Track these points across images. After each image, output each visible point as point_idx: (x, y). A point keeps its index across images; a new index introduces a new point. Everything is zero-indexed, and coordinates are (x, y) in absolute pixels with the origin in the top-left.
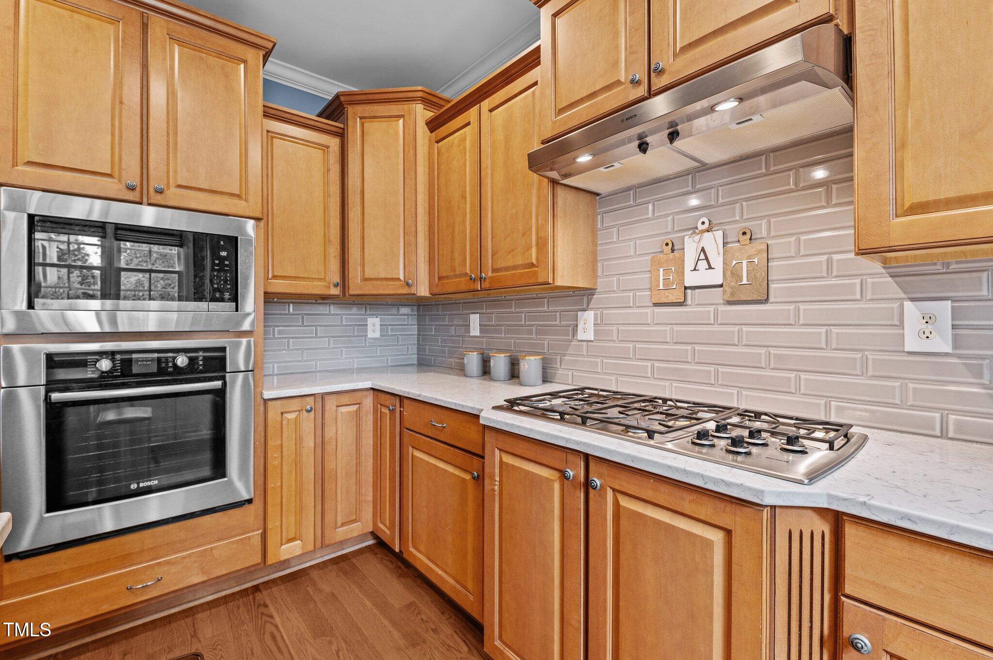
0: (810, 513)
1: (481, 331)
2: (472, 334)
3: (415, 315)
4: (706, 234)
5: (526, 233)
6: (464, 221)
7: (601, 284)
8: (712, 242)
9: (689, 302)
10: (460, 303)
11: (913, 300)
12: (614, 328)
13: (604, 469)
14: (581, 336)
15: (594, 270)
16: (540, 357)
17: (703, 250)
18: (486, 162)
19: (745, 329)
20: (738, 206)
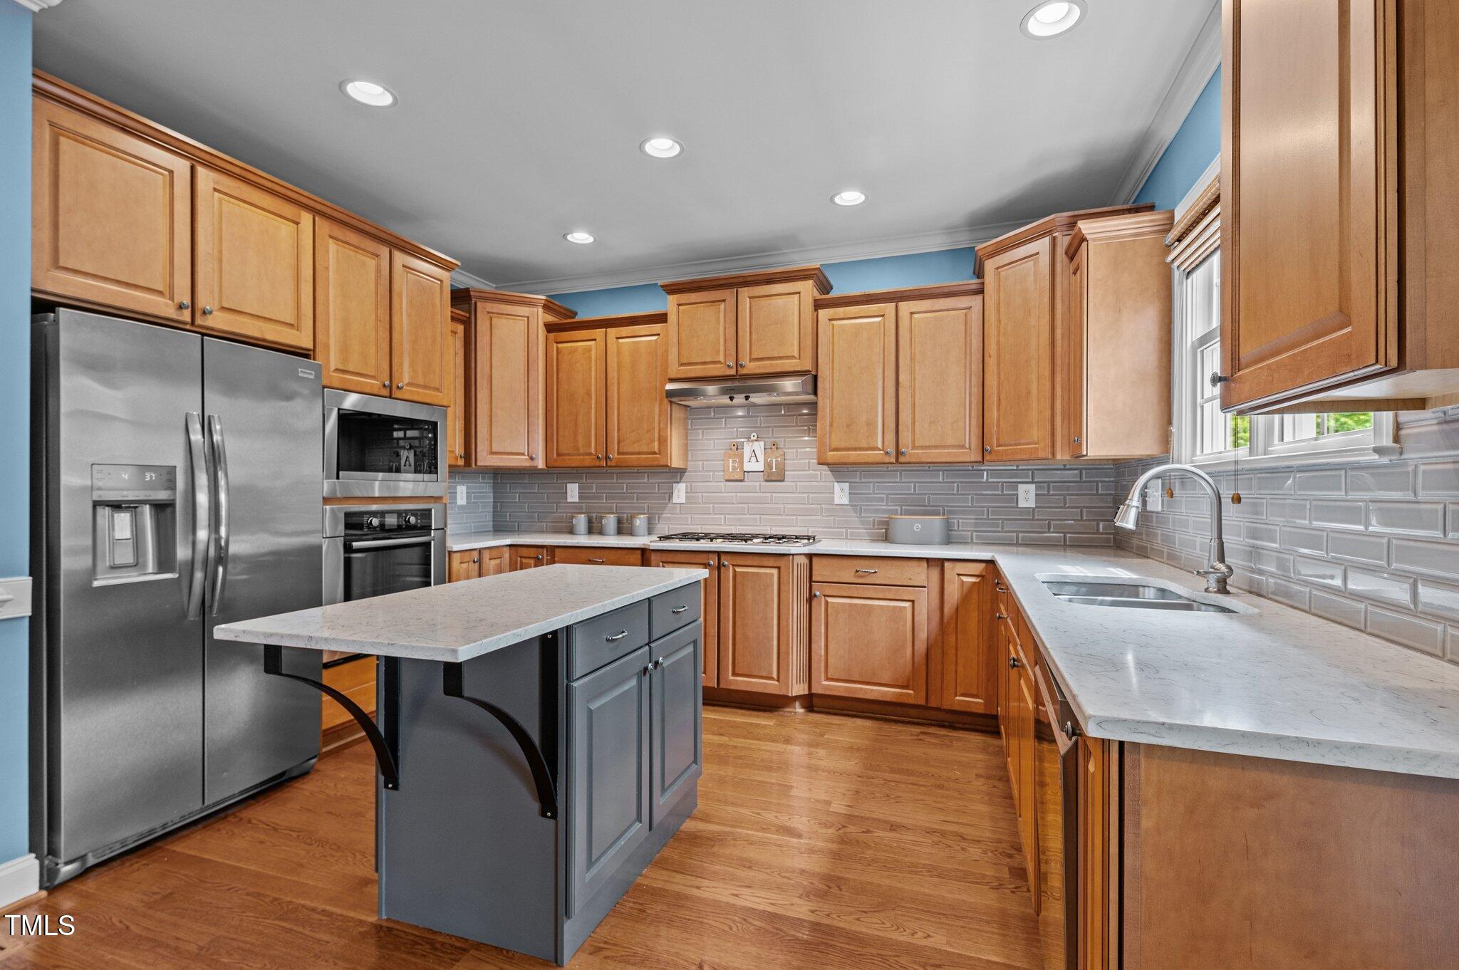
0: (803, 557)
1: (580, 497)
2: (569, 500)
3: (491, 483)
4: (755, 442)
5: (650, 430)
6: (589, 413)
7: (690, 465)
8: (759, 447)
9: (746, 479)
10: (554, 474)
11: (838, 482)
12: (700, 495)
13: (729, 557)
14: (675, 499)
15: (686, 455)
16: (645, 516)
17: (754, 451)
18: (613, 374)
19: (774, 495)
20: (771, 429)
